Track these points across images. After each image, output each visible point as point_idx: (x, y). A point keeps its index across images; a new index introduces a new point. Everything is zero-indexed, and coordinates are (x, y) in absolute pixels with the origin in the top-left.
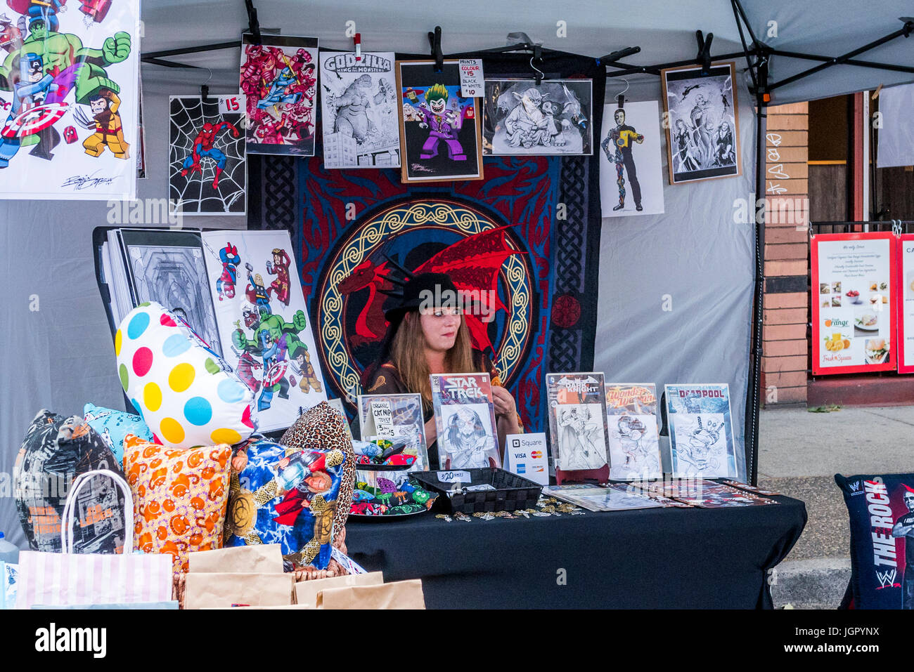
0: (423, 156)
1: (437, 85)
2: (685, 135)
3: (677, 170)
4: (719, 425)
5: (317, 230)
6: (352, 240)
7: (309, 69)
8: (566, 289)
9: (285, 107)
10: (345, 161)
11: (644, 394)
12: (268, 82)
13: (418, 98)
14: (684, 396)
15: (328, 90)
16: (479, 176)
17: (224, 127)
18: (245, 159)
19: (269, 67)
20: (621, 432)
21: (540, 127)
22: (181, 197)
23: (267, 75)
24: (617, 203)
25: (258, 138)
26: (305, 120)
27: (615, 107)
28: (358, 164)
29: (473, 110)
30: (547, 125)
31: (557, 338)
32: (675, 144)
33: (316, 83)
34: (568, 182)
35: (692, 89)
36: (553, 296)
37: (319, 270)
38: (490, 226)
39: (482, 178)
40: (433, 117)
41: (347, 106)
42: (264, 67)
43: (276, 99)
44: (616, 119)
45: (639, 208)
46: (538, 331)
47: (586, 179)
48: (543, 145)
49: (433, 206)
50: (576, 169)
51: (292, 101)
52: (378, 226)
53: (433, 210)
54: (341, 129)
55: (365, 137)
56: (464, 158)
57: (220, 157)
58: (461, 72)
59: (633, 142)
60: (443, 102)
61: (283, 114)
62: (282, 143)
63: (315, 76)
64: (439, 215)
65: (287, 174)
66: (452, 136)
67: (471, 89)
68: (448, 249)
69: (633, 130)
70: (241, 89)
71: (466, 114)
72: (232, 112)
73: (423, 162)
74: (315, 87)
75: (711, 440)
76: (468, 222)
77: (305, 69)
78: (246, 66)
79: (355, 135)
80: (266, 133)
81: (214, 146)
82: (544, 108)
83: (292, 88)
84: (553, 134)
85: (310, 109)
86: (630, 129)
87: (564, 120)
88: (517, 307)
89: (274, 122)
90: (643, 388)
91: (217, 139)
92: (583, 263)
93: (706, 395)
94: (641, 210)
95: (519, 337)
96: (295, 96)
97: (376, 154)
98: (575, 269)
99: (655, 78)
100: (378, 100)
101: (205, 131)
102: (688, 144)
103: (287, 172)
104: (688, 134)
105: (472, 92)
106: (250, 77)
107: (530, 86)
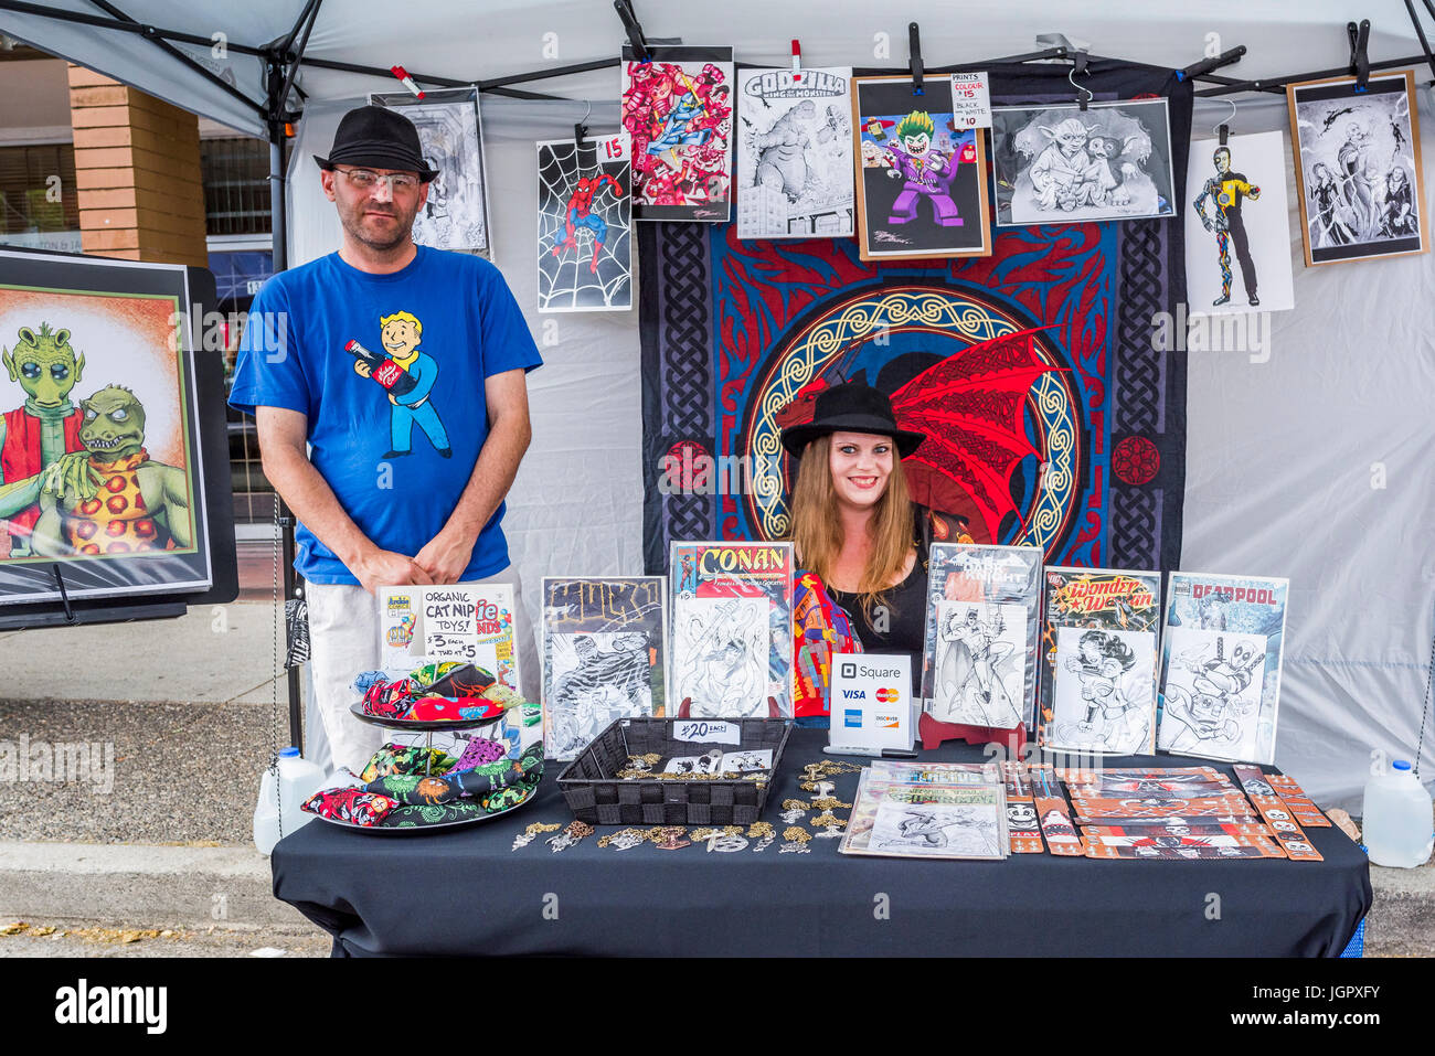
0: (893, 220)
1: (916, 112)
2: (1329, 188)
3: (1317, 244)
4: (1254, 657)
5: (740, 332)
6: (793, 349)
7: (721, 93)
8: (1137, 427)
9: (686, 151)
10: (770, 228)
11: (1136, 591)
12: (662, 115)
13: (886, 132)
14: (1200, 596)
15: (748, 124)
16: (984, 249)
17: (604, 181)
18: (629, 228)
19: (662, 93)
20: (1083, 659)
21: (1087, 177)
22: (552, 286)
23: (661, 105)
24: (1219, 295)
25: (649, 198)
26: (715, 168)
27: (1214, 143)
28: (789, 232)
29: (974, 149)
30: (1098, 174)
31: (1124, 501)
32: (1313, 203)
33: (731, 113)
34: (1134, 262)
35: (1340, 114)
36: (1112, 435)
37: (746, 393)
38: (1010, 328)
39: (990, 253)
40: (910, 161)
41: (776, 146)
42: (655, 94)
43: (674, 140)
44: (1216, 163)
45: (1254, 301)
46: (1088, 487)
47: (1163, 256)
48: (1093, 205)
49: (919, 297)
50: (1146, 242)
51: (698, 141)
52: (833, 328)
53: (919, 303)
54: (765, 180)
55: (801, 192)
56: (960, 222)
57: (599, 226)
58: (954, 92)
59: (1243, 198)
60: (926, 138)
61: (684, 161)
62: (682, 204)
63: (729, 103)
64: (927, 310)
65: (694, 251)
66: (939, 189)
67: (969, 117)
68: (944, 362)
69: (1243, 178)
70: (623, 127)
71: (962, 157)
72: (614, 159)
73: (892, 229)
74: (730, 119)
75: (1234, 684)
76: (974, 322)
77: (715, 94)
78: (630, 94)
79: (786, 189)
80: (659, 190)
81: (592, 210)
82: (1091, 148)
83: (697, 122)
84: (1109, 186)
85: (723, 153)
86: (1240, 179)
87: (1125, 165)
88: (1056, 452)
89: (672, 173)
90: (1135, 580)
91: (595, 200)
92: (1162, 386)
93: (1242, 597)
94: (1258, 304)
95: (1060, 496)
96: (701, 134)
97: (815, 216)
98: (1149, 395)
99: (1278, 99)
100: (823, 138)
101: (580, 190)
102: (1335, 203)
103: (694, 247)
104: (1334, 187)
105: (972, 121)
106: (636, 110)
107: (1067, 115)
